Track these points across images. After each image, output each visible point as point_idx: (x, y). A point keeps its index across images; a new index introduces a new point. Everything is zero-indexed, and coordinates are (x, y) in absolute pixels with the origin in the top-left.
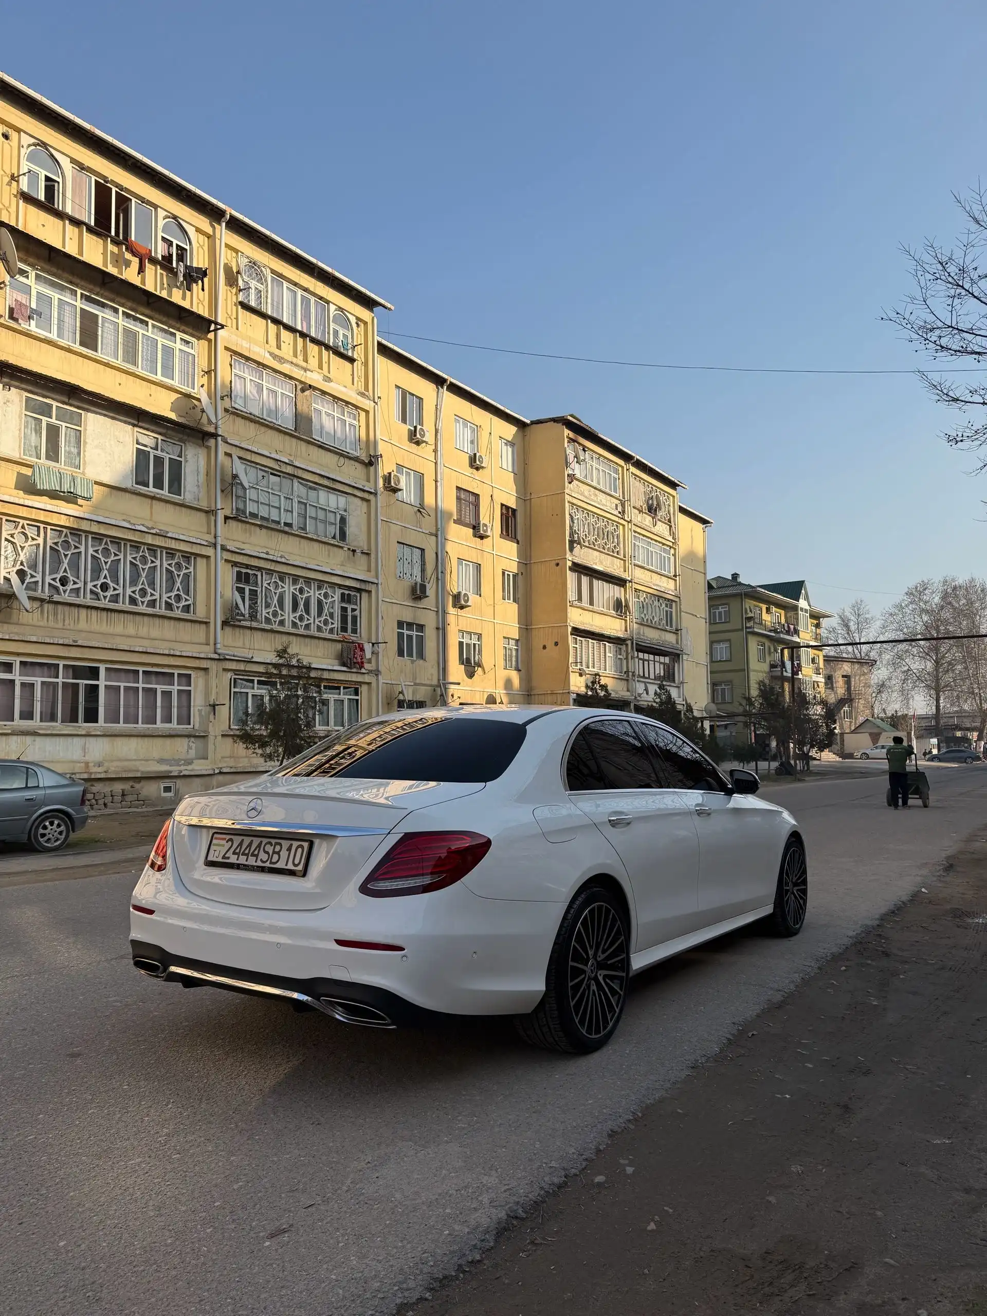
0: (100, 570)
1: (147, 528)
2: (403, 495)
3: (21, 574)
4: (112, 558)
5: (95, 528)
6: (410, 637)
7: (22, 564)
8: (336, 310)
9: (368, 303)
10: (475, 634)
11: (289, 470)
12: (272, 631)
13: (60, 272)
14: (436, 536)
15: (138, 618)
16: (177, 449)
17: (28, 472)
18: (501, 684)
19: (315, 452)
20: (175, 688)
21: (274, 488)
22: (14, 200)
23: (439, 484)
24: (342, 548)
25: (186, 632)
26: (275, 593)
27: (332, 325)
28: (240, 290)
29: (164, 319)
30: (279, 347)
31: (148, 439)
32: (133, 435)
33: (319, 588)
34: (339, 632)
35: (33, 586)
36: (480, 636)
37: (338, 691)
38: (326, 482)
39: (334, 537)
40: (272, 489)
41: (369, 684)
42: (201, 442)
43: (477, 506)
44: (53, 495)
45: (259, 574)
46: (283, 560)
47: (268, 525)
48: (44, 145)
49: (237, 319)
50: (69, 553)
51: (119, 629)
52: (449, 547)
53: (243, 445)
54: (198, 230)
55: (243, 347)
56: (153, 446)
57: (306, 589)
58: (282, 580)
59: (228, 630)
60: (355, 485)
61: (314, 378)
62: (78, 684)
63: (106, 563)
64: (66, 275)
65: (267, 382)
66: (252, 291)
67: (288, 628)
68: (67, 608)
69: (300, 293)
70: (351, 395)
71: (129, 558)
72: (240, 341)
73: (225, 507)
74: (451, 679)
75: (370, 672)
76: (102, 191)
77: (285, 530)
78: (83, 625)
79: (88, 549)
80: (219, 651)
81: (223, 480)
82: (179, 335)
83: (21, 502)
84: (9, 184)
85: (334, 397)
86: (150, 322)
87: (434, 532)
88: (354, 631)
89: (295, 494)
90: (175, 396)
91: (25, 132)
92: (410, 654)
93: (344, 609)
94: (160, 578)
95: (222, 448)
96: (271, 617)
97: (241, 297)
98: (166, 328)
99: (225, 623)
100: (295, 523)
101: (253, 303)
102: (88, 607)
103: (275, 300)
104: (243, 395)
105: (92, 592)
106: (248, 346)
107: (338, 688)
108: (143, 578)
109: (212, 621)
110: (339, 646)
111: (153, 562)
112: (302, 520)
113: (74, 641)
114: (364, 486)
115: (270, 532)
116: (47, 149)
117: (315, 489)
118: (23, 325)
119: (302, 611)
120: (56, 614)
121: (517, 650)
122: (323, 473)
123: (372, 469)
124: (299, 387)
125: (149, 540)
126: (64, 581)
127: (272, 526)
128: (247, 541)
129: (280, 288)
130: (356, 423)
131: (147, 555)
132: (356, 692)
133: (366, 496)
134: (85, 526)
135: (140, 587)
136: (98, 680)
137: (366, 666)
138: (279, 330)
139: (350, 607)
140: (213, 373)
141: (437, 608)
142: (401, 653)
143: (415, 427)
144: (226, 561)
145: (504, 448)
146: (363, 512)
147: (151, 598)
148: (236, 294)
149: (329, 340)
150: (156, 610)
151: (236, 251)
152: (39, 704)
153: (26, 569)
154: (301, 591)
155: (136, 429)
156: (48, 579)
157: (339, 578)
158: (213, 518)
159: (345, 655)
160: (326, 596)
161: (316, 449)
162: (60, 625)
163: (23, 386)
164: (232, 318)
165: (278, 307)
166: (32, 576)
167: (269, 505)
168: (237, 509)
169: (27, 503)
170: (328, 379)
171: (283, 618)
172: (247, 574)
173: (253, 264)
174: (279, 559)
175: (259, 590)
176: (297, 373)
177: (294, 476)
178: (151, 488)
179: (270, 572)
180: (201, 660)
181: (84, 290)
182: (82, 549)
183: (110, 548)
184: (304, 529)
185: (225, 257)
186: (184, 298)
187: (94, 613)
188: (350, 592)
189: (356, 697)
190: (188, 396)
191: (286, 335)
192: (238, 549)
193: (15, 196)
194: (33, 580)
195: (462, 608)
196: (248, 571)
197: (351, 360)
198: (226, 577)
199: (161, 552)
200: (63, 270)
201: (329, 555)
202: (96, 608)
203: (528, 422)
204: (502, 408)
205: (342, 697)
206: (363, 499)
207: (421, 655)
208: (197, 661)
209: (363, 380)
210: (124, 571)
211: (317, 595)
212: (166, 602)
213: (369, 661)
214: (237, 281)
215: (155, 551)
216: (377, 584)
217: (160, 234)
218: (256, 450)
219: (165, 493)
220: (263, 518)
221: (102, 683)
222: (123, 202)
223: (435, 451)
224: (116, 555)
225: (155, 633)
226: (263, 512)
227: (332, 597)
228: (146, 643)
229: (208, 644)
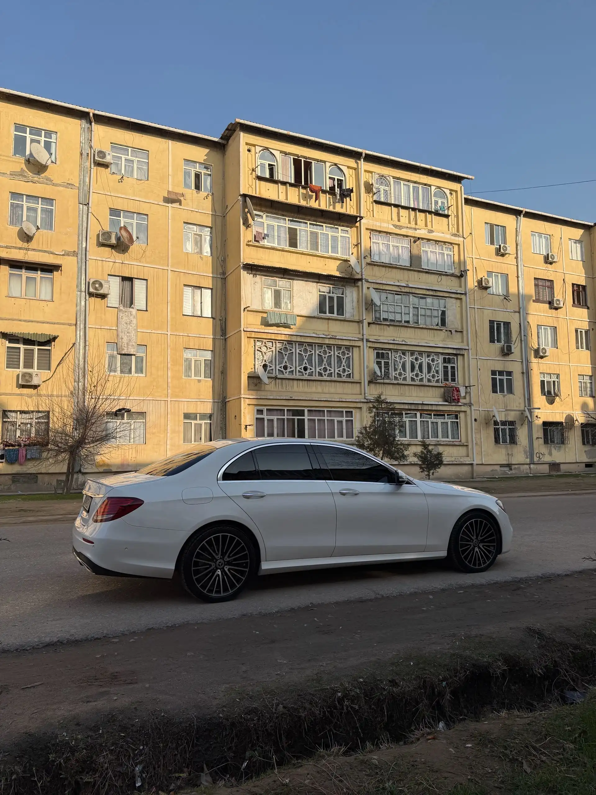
0: (303, 360)
1: (326, 335)
2: (493, 290)
3: (265, 366)
4: (309, 353)
5: (299, 339)
6: (501, 381)
7: (265, 361)
8: (436, 189)
9: (457, 179)
10: (554, 374)
11: (407, 290)
12: (398, 384)
13: (277, 211)
14: (519, 312)
15: (323, 383)
16: (341, 291)
17: (265, 315)
18: (578, 407)
19: (424, 276)
20: (344, 419)
21: (398, 302)
22: (254, 181)
23: (520, 279)
24: (442, 330)
25: (349, 388)
26: (400, 362)
27: (433, 199)
28: (374, 194)
29: (332, 222)
30: (399, 220)
31: (325, 288)
32: (317, 288)
33: (428, 356)
34: (443, 381)
35: (271, 372)
36: (558, 376)
37: (443, 417)
38: (431, 293)
39: (437, 325)
40: (396, 303)
41: (465, 412)
42: (354, 284)
43: (552, 288)
44: (277, 325)
45: (390, 352)
46: (404, 343)
47: (393, 324)
48: (267, 149)
49: (373, 211)
50: (288, 353)
51: (314, 390)
52: (530, 319)
53: (377, 282)
54: (348, 167)
55: (377, 226)
56: (328, 291)
57: (419, 357)
58: (404, 354)
59: (372, 386)
60: (451, 291)
61: (422, 233)
62: (294, 419)
63: (306, 356)
64: (280, 212)
65: (393, 242)
66: (382, 192)
67: (409, 381)
68: (287, 381)
69: (411, 185)
70: (448, 237)
71: (317, 352)
72: (375, 223)
73: (368, 318)
74: (536, 406)
75: (465, 404)
76: (297, 163)
77: (406, 325)
78: (295, 389)
79: (296, 350)
80: (367, 398)
81: (366, 303)
82: (340, 228)
83: (263, 331)
84: (251, 174)
85: (436, 241)
86: (324, 225)
87: (517, 310)
88: (453, 380)
89: (411, 303)
90: (339, 262)
91: (257, 145)
92: (502, 391)
93: (446, 368)
94: (334, 361)
95: (365, 285)
96: (398, 376)
97: (375, 198)
98: (333, 226)
99: (370, 382)
100: (411, 320)
101: (382, 200)
102: (297, 380)
103: (397, 194)
104: (378, 253)
105: (299, 372)
106: (380, 225)
107: (444, 415)
108: (325, 362)
109: (363, 382)
110: (442, 390)
111: (329, 353)
112: (415, 318)
113: (291, 397)
114: (457, 291)
115: (395, 328)
116: (269, 150)
117: (425, 298)
118: (262, 243)
119: (417, 371)
120: (282, 384)
121: (591, 383)
122: (428, 288)
123: (463, 279)
124: (412, 240)
125: (327, 341)
126: (285, 368)
127: (397, 324)
128: (382, 334)
129: (399, 186)
130: (451, 253)
131: (327, 350)
132: (456, 417)
133: (459, 296)
134: (294, 339)
135: (324, 367)
136: (304, 416)
137: (462, 401)
138: (399, 210)
139: (449, 366)
140: (359, 245)
141: (522, 359)
142: (494, 391)
143: (500, 246)
144: (370, 347)
145: (574, 245)
146: (457, 306)
147: (330, 372)
148: (372, 197)
149: (431, 208)
150: (333, 378)
151: (371, 172)
152: (276, 429)
153: (267, 363)
154: (416, 359)
155: (318, 284)
156: (278, 367)
157: (441, 349)
158: (361, 325)
159: (446, 395)
160: (433, 360)
161: (424, 274)
162: (284, 390)
163: (262, 273)
164: (370, 211)
165: (398, 198)
166: (270, 367)
167: (394, 312)
168: (376, 318)
169: (266, 331)
170: (431, 231)
171: (405, 376)
172: (383, 353)
173: (382, 176)
174: (401, 343)
175: (390, 361)
176: (410, 232)
177: (410, 293)
178: (328, 314)
179: (396, 351)
180: (357, 403)
181: (290, 217)
182: (294, 351)
183: (307, 348)
184: (417, 323)
185: (364, 177)
186: (342, 207)
187: (300, 382)
188: (450, 357)
189: (457, 420)
190: (346, 261)
191: (403, 212)
192: (376, 340)
193: (255, 179)
194: (271, 368)
195: (542, 357)
196: (383, 351)
197: (447, 216)
198: (370, 357)
199: (334, 347)
200: (279, 210)
201: (434, 336)
202: (302, 380)
203: (593, 224)
204: (569, 220)
205: (446, 420)
206: (457, 299)
207: (510, 391)
208: (355, 404)
209: (456, 226)
210: (315, 359)
211: (427, 361)
212: (338, 373)
213: (465, 398)
214: (372, 189)
215: (331, 347)
216: (468, 350)
217: (328, 176)
218: (385, 283)
219: (335, 315)
220: (391, 320)
221: (306, 417)
222: (308, 165)
223: (517, 258)
224: (310, 351)
225: (332, 390)
226: (391, 317)
227: (437, 361)
228: (327, 396)
229: (361, 394)
